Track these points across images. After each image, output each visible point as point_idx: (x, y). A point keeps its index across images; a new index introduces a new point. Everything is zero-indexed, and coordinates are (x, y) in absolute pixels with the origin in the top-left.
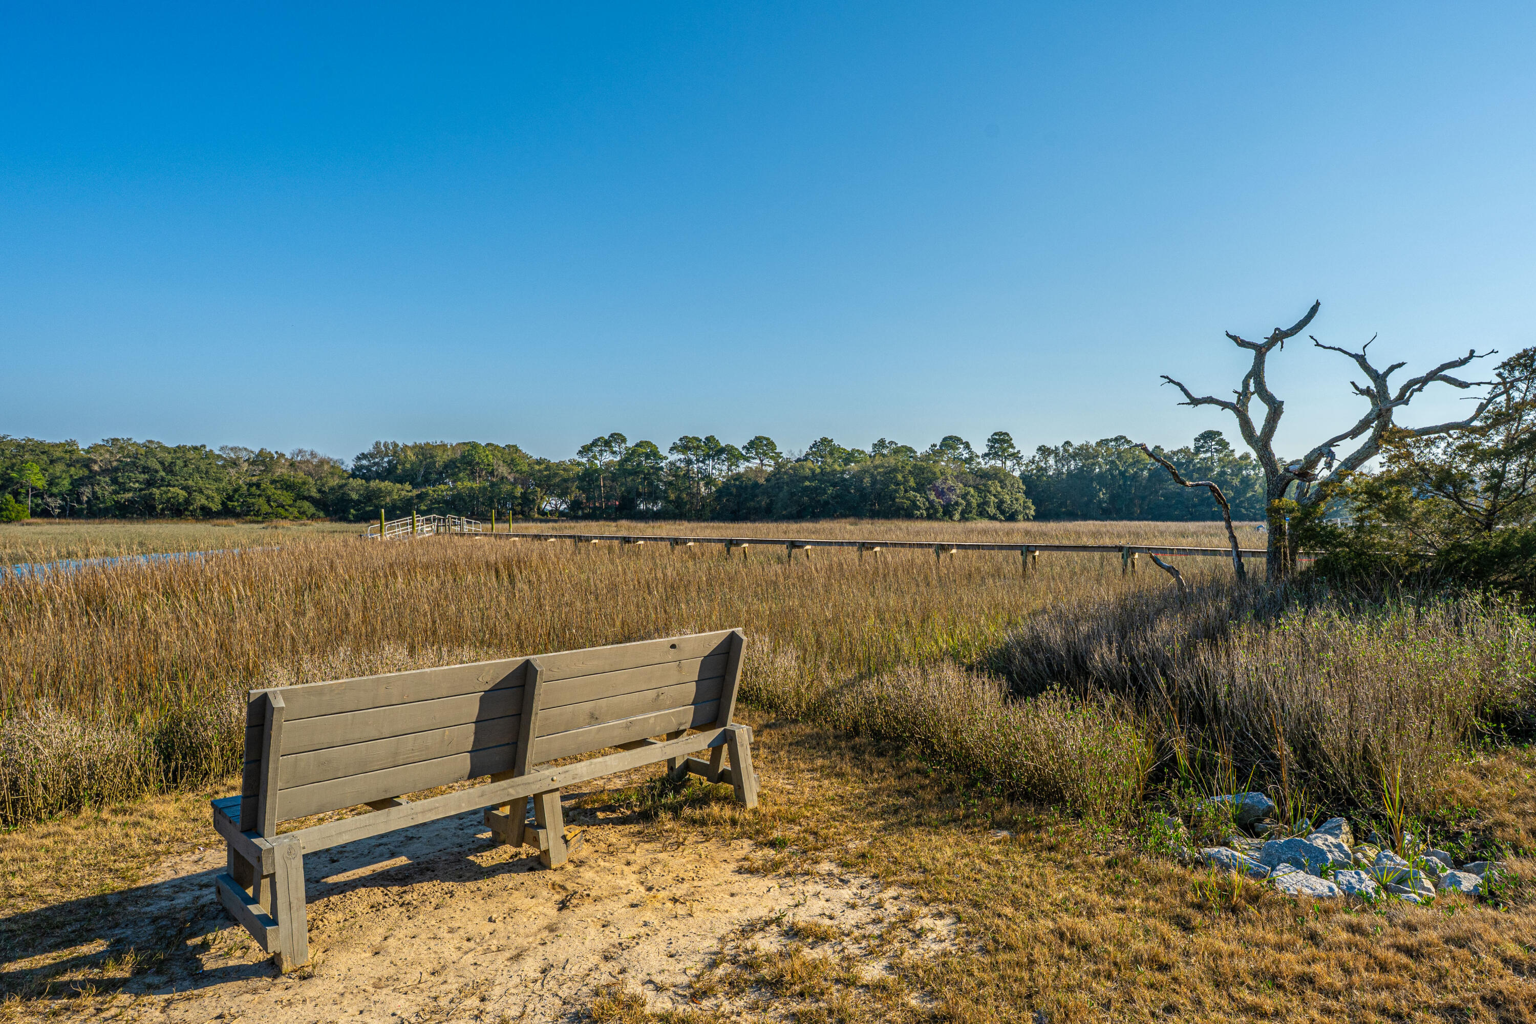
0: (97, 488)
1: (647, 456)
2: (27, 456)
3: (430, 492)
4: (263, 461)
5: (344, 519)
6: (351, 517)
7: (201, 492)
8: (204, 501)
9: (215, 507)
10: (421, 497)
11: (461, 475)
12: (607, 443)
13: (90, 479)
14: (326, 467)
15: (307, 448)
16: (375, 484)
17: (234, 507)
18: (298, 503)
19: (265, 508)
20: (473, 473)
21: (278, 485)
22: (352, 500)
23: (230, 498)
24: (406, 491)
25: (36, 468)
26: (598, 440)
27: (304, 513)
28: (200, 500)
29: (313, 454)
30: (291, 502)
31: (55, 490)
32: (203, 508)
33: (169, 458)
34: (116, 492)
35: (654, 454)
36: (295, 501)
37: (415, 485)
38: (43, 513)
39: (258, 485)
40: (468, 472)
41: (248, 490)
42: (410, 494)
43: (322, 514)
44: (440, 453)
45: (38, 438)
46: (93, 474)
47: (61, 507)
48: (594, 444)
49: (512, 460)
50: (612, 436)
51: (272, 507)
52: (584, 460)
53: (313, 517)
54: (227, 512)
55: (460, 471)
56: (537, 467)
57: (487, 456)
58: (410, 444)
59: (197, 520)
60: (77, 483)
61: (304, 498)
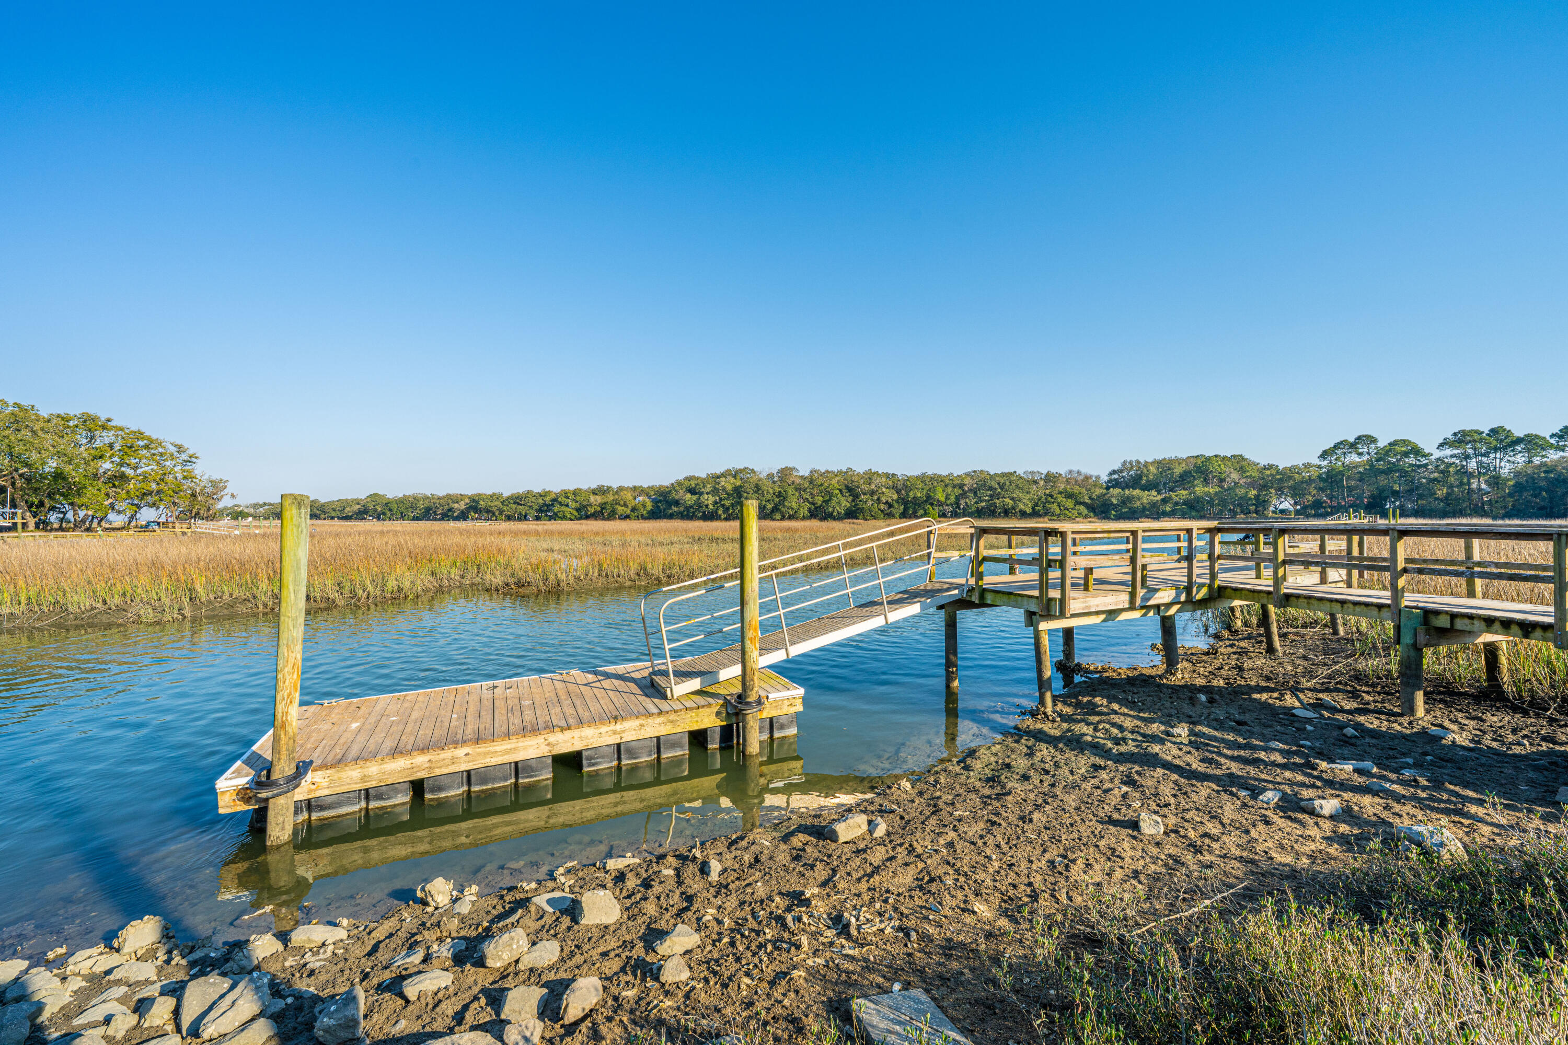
0: (967, 500)
1: (1406, 454)
2: (935, 484)
3: (1173, 496)
4: (1050, 478)
5: (1108, 518)
6: (1112, 517)
7: (1020, 501)
9: (1029, 511)
10: (1164, 501)
11: (1196, 482)
12: (1353, 446)
13: (964, 495)
14: (1090, 481)
15: (1075, 468)
16: (1127, 492)
17: (1039, 511)
18: (1077, 507)
19: (1058, 511)
20: (1205, 480)
21: (1063, 495)
22: (1112, 504)
23: (1036, 505)
24: (1154, 496)
25: (940, 490)
26: (1341, 443)
27: (1080, 512)
28: (1021, 506)
29: (1079, 473)
30: (1073, 507)
31: (948, 502)
32: (1021, 511)
33: (1002, 481)
34: (976, 503)
35: (1417, 452)
36: (1075, 505)
37: (1159, 492)
38: (943, 515)
39: (1051, 496)
40: (1202, 479)
41: (1046, 499)
42: (1156, 498)
43: (1092, 515)
44: (1177, 465)
45: (939, 473)
46: (965, 492)
47: (951, 512)
48: (1336, 446)
49: (1242, 468)
50: (1359, 438)
51: (1061, 510)
52: (1325, 463)
53: (1086, 517)
55: (1195, 479)
56: (1268, 472)
57: (1220, 465)
58: (1150, 460)
60: (958, 498)
61: (1081, 503)
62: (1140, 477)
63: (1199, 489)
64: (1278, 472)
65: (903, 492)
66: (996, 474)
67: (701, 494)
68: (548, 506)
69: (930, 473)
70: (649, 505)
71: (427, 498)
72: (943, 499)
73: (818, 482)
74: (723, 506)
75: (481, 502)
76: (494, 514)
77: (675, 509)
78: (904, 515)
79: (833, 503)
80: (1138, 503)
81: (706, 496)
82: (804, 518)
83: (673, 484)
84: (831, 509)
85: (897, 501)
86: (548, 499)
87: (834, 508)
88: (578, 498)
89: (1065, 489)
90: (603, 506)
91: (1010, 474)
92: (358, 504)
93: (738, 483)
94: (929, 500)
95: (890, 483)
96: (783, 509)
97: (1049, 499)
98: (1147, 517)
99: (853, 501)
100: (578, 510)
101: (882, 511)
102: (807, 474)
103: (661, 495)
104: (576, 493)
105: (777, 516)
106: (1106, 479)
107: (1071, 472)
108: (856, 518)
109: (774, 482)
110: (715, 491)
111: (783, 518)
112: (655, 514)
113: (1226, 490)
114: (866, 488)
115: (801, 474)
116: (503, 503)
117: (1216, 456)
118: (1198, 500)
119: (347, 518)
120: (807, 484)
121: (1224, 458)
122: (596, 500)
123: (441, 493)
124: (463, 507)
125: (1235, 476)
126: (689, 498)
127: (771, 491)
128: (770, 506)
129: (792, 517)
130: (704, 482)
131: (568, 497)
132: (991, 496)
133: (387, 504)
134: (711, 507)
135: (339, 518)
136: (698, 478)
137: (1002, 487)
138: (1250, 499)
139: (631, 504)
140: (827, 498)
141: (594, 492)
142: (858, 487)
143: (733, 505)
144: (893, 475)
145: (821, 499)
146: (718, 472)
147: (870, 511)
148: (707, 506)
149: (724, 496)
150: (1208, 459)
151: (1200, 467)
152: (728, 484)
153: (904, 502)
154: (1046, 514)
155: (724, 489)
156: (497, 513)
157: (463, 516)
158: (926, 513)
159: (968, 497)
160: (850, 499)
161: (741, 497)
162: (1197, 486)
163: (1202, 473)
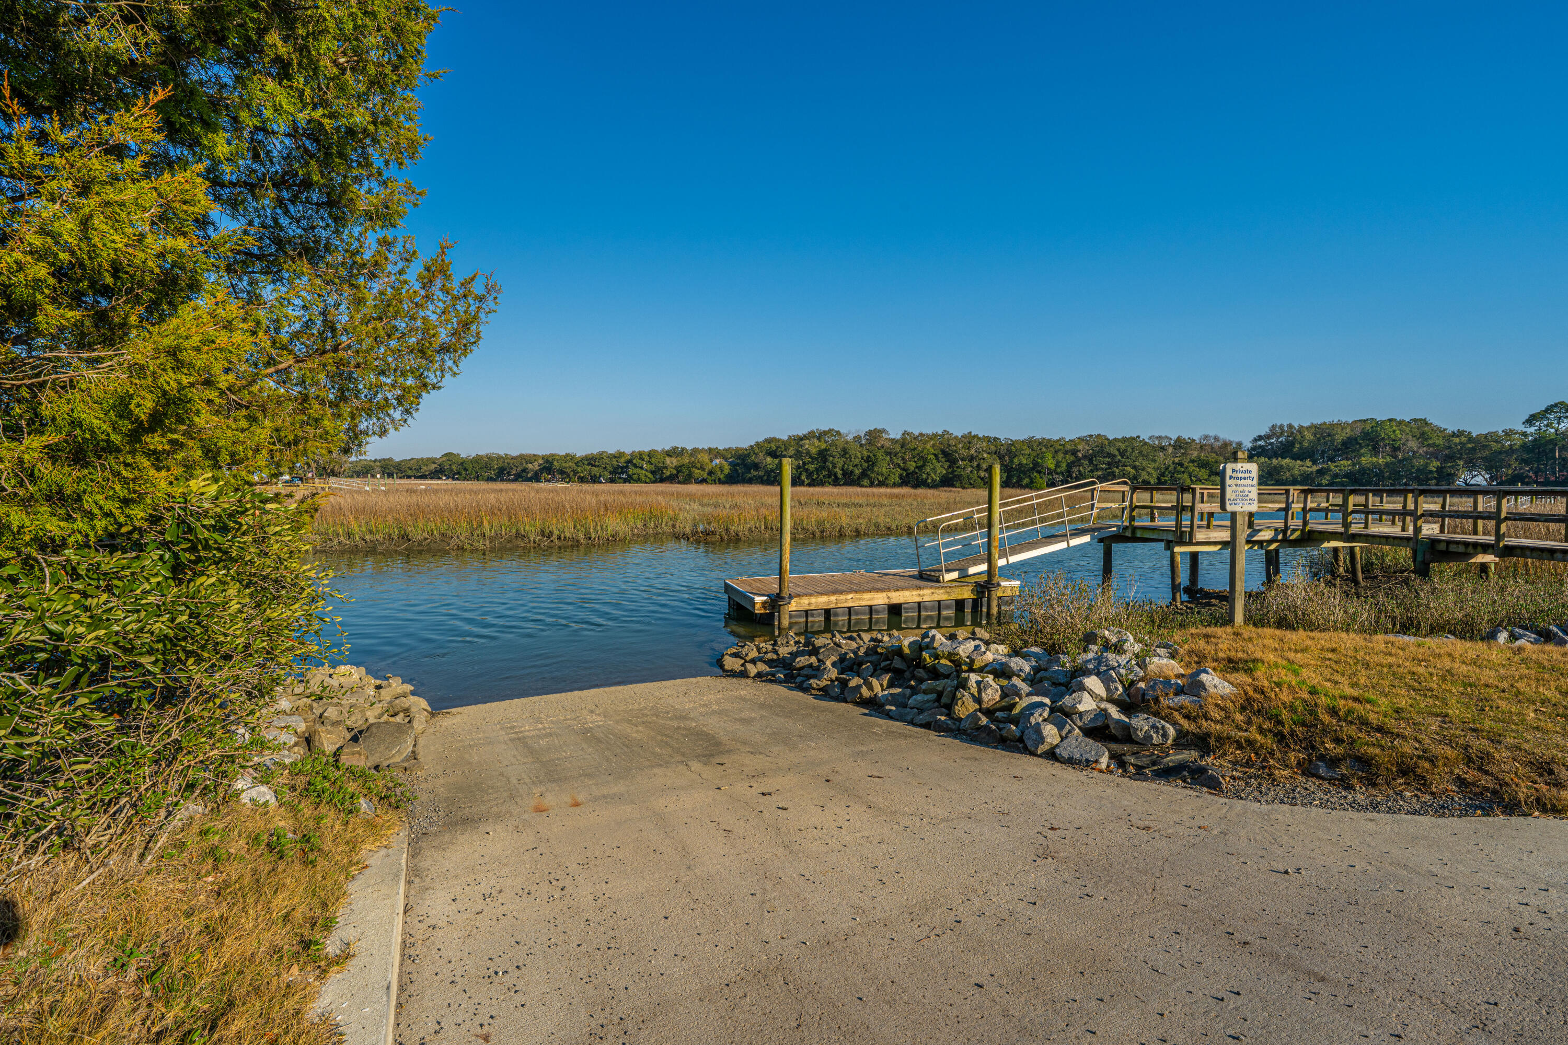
62: (1292, 444)
63: (1366, 460)
64: (1470, 439)
65: (1006, 457)
66: (1115, 439)
68: (622, 468)
69: (1038, 436)
70: (727, 469)
71: (500, 457)
72: (1052, 466)
73: (913, 445)
74: (807, 470)
75: (554, 463)
76: (568, 476)
77: (754, 473)
78: (1007, 484)
79: (927, 469)
80: (1288, 474)
82: (895, 485)
83: (751, 446)
84: (924, 476)
86: (622, 460)
87: (928, 474)
88: (653, 460)
89: (1199, 457)
90: (679, 469)
91: (1133, 439)
92: (434, 463)
93: (823, 446)
94: (1036, 467)
95: (993, 448)
96: (873, 475)
97: (1179, 468)
99: (949, 467)
100: (653, 473)
101: (982, 479)
102: (898, 437)
103: (739, 457)
104: (651, 454)
105: (866, 482)
106: (1249, 445)
107: (1206, 437)
108: (954, 486)
109: (861, 445)
110: (797, 454)
111: (872, 485)
112: (732, 479)
113: (1401, 461)
114: (964, 453)
115: (891, 436)
116: (577, 464)
117: (1390, 420)
118: (1363, 471)
119: (423, 477)
120: (898, 448)
121: (1401, 422)
122: (671, 462)
123: (515, 454)
124: (537, 468)
125: (1413, 444)
126: (770, 462)
127: (858, 455)
128: (857, 472)
129: (882, 484)
130: (786, 444)
131: (642, 459)
132: (1109, 464)
133: (462, 464)
135: (415, 477)
136: (779, 440)
137: (1122, 454)
138: (1431, 472)
139: (708, 467)
140: (920, 463)
141: (669, 454)
142: (956, 451)
143: (817, 469)
144: (996, 439)
145: (914, 464)
146: (801, 434)
147: (969, 478)
149: (807, 459)
150: (1381, 424)
151: (1368, 434)
152: (813, 447)
153: (1007, 469)
154: (1174, 485)
155: (808, 453)
156: (571, 474)
157: (536, 477)
158: (1032, 482)
159: (1081, 465)
160: (946, 465)
161: (825, 461)
162: (1363, 455)
163: (1371, 440)
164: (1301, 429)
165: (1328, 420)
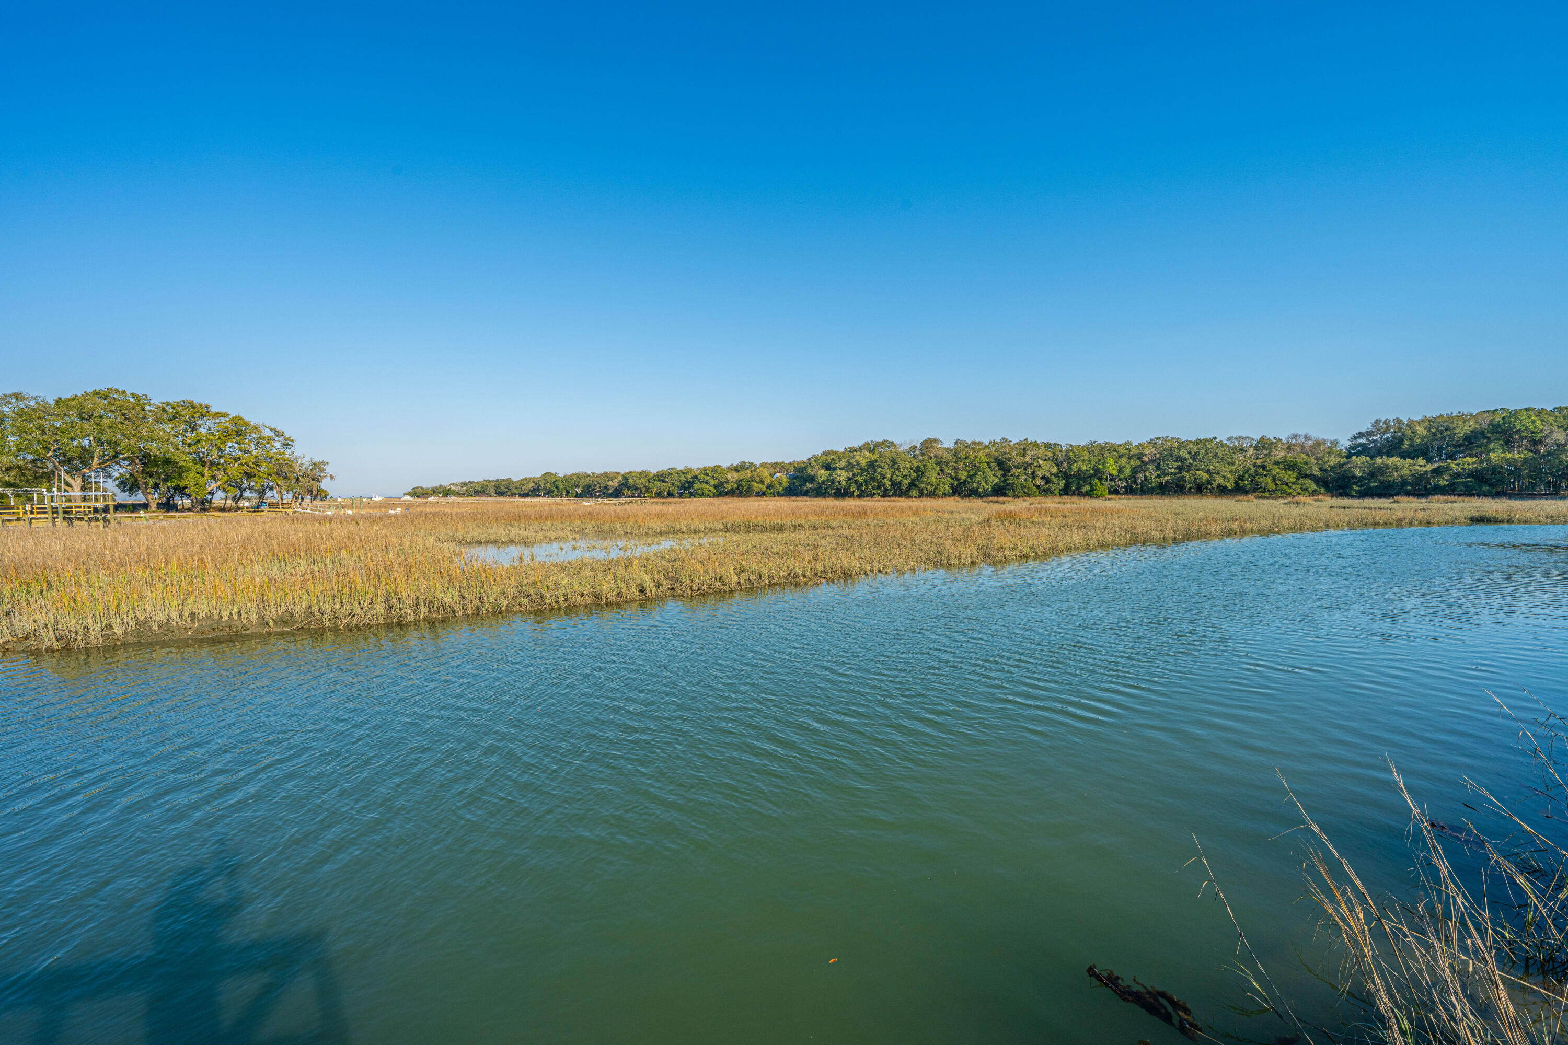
0: (1147, 473)
2: (1107, 454)
3: (1453, 466)
4: (1264, 445)
5: (1347, 495)
6: (1353, 493)
7: (1218, 473)
8: (1222, 482)
9: (1230, 486)
10: (1437, 472)
11: (1491, 446)
13: (1142, 467)
14: (1322, 448)
15: (1302, 432)
16: (1378, 461)
17: (1245, 486)
18: (1301, 481)
19: (1272, 486)
20: (1507, 442)
21: (1281, 466)
22: (1354, 477)
23: (1241, 478)
24: (1422, 466)
25: (1112, 462)
27: (1306, 489)
28: (1219, 480)
29: (1307, 437)
30: (1294, 480)
31: (1122, 476)
32: (1219, 486)
33: (1195, 450)
34: (1159, 476)
36: (1298, 479)
37: (1429, 460)
38: (1115, 491)
39: (1264, 467)
40: (1502, 442)
41: (1256, 471)
42: (1424, 469)
43: (1323, 490)
44: (1460, 423)
45: (1113, 441)
46: (1144, 464)
47: (1125, 488)
51: (1276, 484)
53: (1314, 493)
54: (1239, 490)
55: (1490, 441)
57: (1533, 422)
58: (1417, 417)
59: (1215, 496)
60: (1134, 471)
61: (1307, 476)
62: (1401, 441)
63: (1497, 455)
65: (1065, 465)
66: (1188, 442)
67: (835, 469)
68: (689, 483)
69: (1101, 441)
70: (785, 483)
71: (588, 476)
72: (1115, 472)
73: (963, 455)
74: (856, 482)
75: (630, 480)
76: (640, 492)
77: (809, 485)
78: (1066, 491)
79: (978, 478)
80: (1395, 475)
81: (838, 472)
82: (945, 495)
83: (809, 459)
84: (975, 485)
85: (1057, 476)
86: (689, 476)
87: (979, 483)
88: (717, 475)
89: (1285, 458)
90: (740, 483)
91: (1209, 440)
92: (534, 482)
93: (874, 457)
94: (1097, 473)
95: (1050, 454)
96: (921, 486)
97: (1261, 470)
98: (1408, 494)
99: (1004, 475)
100: (715, 487)
101: (1038, 487)
102: (951, 446)
103: (796, 469)
104: (716, 469)
105: (914, 492)
106: (1348, 444)
107: (1295, 436)
108: (1005, 495)
109: (915, 456)
110: (849, 467)
111: (921, 495)
112: (792, 491)
113: (1543, 456)
114: (1019, 460)
115: (946, 446)
117: (1527, 409)
118: (1493, 470)
119: (526, 495)
120: (949, 457)
121: (1540, 412)
122: (733, 477)
123: (599, 471)
124: (616, 484)
125: (1559, 436)
126: (822, 474)
127: (908, 466)
128: (906, 482)
129: (932, 494)
130: (841, 457)
131: (707, 474)
132: (1178, 468)
133: (556, 482)
134: (843, 483)
135: (520, 495)
136: (836, 453)
137: (1194, 458)
139: (768, 480)
140: (973, 472)
141: (732, 469)
142: (1009, 459)
143: (866, 481)
144: (1055, 445)
145: (966, 473)
146: (856, 446)
147: (1023, 487)
148: (839, 482)
150: (1515, 414)
151: (1499, 425)
152: (863, 459)
153: (1066, 476)
154: (1255, 490)
155: (858, 464)
156: (643, 491)
157: (617, 493)
158: (1092, 490)
159: (1148, 470)
160: (999, 473)
161: (875, 472)
162: (1493, 450)
163: (1503, 432)
164: (1411, 423)
165: (1445, 412)
